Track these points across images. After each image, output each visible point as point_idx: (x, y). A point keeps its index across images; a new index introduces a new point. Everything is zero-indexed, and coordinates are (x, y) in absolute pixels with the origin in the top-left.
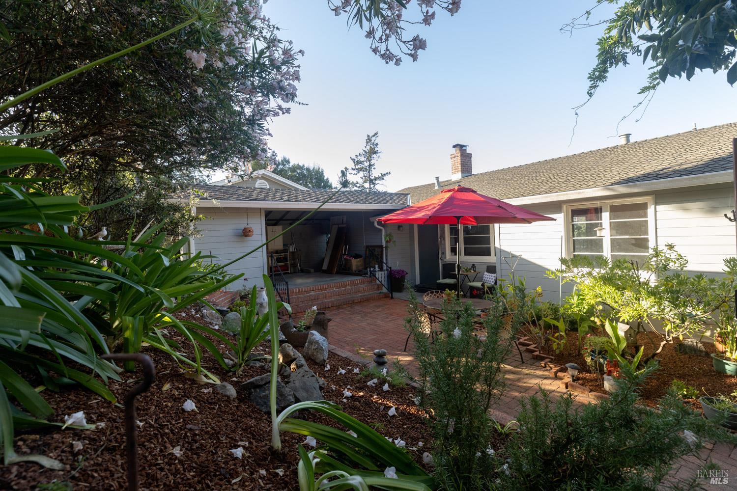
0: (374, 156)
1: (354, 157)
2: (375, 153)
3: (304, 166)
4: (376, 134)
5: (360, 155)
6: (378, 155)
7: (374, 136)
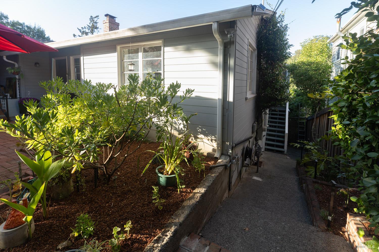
0: (96, 30)
1: (81, 29)
2: (97, 28)
3: (35, 27)
4: (97, 16)
5: (85, 28)
6: (98, 30)
7: (96, 17)
